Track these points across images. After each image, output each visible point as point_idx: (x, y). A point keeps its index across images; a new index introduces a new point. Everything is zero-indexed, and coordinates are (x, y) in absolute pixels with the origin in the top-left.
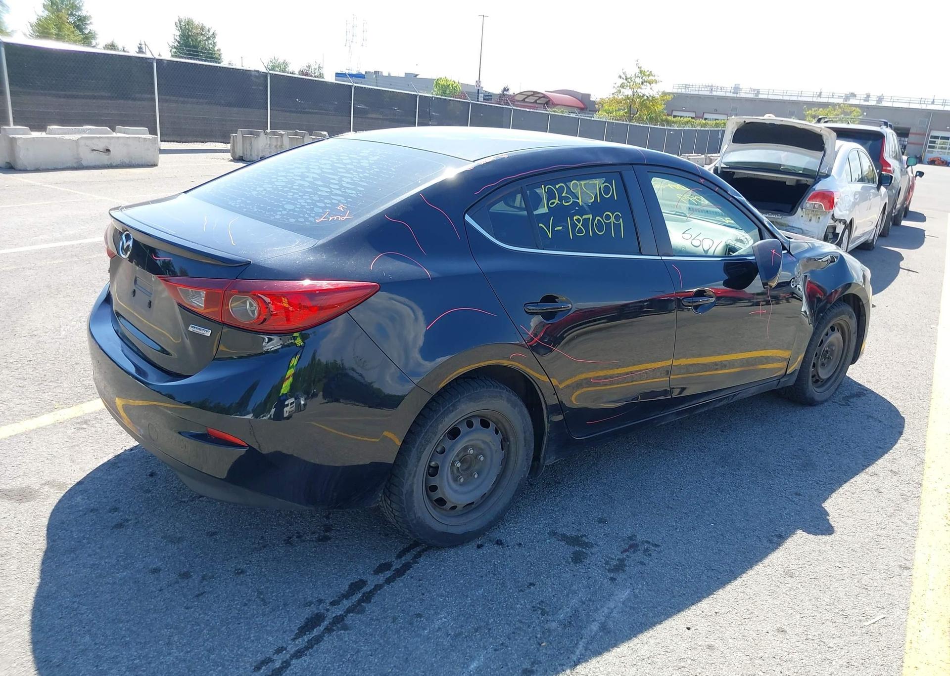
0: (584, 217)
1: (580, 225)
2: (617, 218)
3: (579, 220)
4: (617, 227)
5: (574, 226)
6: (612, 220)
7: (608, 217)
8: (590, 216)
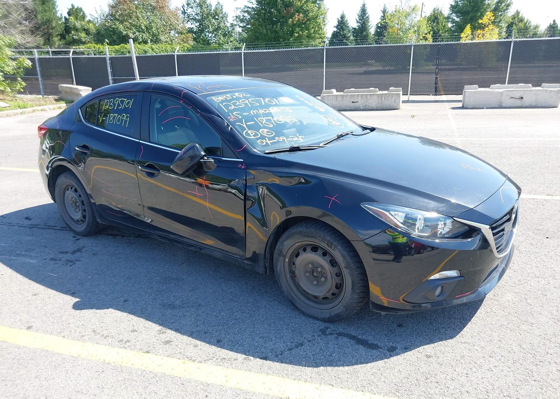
0: (115, 115)
1: (112, 118)
2: (127, 118)
3: (112, 116)
4: (126, 121)
5: (110, 118)
6: (125, 118)
7: (124, 116)
8: (117, 115)
